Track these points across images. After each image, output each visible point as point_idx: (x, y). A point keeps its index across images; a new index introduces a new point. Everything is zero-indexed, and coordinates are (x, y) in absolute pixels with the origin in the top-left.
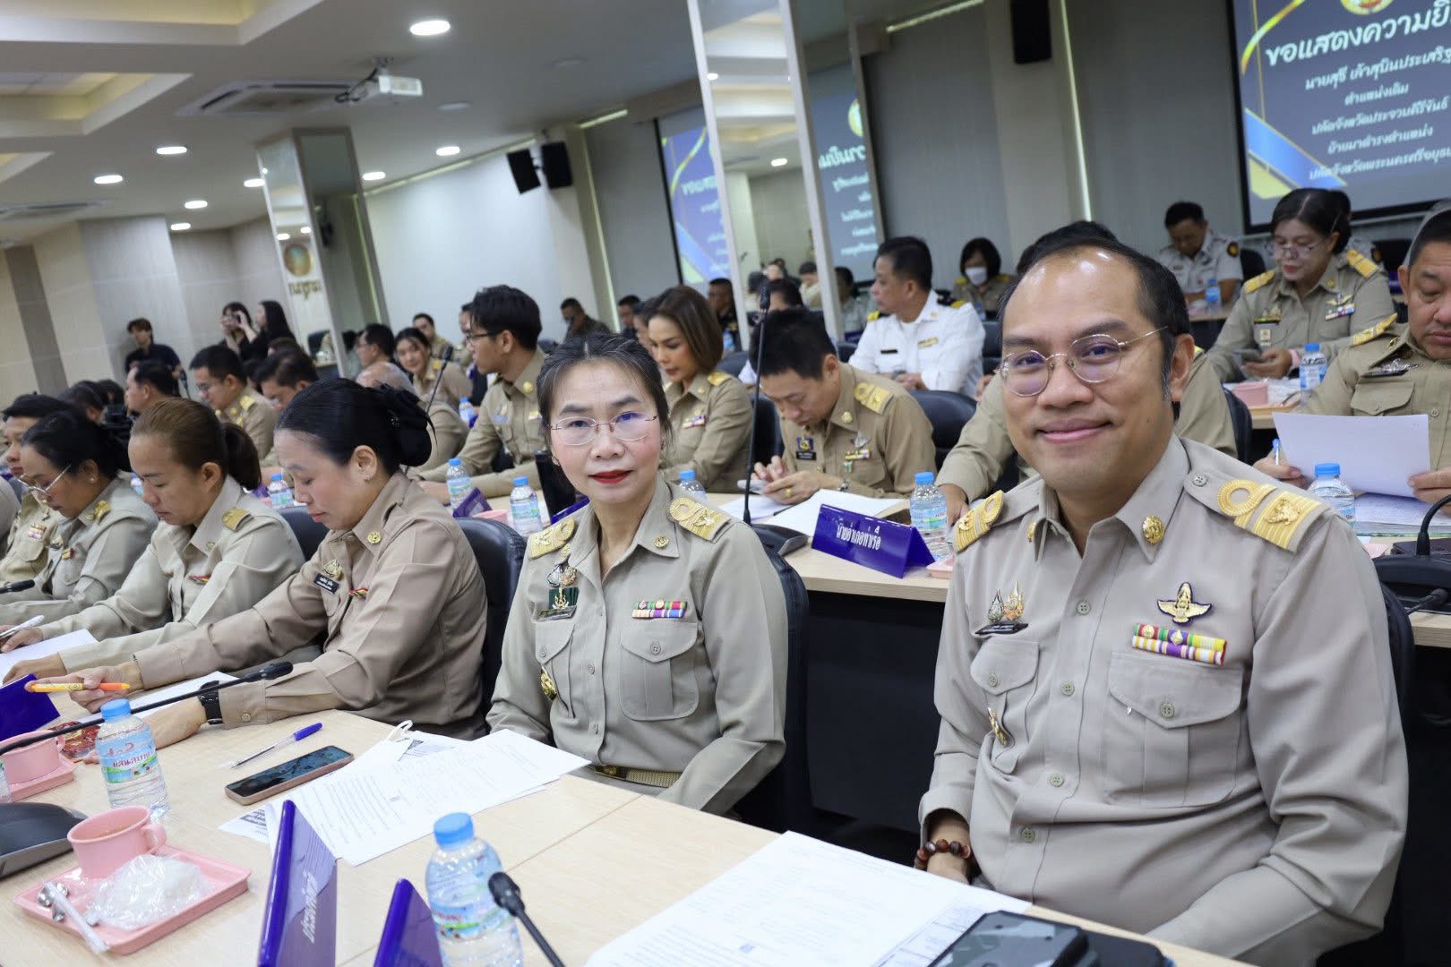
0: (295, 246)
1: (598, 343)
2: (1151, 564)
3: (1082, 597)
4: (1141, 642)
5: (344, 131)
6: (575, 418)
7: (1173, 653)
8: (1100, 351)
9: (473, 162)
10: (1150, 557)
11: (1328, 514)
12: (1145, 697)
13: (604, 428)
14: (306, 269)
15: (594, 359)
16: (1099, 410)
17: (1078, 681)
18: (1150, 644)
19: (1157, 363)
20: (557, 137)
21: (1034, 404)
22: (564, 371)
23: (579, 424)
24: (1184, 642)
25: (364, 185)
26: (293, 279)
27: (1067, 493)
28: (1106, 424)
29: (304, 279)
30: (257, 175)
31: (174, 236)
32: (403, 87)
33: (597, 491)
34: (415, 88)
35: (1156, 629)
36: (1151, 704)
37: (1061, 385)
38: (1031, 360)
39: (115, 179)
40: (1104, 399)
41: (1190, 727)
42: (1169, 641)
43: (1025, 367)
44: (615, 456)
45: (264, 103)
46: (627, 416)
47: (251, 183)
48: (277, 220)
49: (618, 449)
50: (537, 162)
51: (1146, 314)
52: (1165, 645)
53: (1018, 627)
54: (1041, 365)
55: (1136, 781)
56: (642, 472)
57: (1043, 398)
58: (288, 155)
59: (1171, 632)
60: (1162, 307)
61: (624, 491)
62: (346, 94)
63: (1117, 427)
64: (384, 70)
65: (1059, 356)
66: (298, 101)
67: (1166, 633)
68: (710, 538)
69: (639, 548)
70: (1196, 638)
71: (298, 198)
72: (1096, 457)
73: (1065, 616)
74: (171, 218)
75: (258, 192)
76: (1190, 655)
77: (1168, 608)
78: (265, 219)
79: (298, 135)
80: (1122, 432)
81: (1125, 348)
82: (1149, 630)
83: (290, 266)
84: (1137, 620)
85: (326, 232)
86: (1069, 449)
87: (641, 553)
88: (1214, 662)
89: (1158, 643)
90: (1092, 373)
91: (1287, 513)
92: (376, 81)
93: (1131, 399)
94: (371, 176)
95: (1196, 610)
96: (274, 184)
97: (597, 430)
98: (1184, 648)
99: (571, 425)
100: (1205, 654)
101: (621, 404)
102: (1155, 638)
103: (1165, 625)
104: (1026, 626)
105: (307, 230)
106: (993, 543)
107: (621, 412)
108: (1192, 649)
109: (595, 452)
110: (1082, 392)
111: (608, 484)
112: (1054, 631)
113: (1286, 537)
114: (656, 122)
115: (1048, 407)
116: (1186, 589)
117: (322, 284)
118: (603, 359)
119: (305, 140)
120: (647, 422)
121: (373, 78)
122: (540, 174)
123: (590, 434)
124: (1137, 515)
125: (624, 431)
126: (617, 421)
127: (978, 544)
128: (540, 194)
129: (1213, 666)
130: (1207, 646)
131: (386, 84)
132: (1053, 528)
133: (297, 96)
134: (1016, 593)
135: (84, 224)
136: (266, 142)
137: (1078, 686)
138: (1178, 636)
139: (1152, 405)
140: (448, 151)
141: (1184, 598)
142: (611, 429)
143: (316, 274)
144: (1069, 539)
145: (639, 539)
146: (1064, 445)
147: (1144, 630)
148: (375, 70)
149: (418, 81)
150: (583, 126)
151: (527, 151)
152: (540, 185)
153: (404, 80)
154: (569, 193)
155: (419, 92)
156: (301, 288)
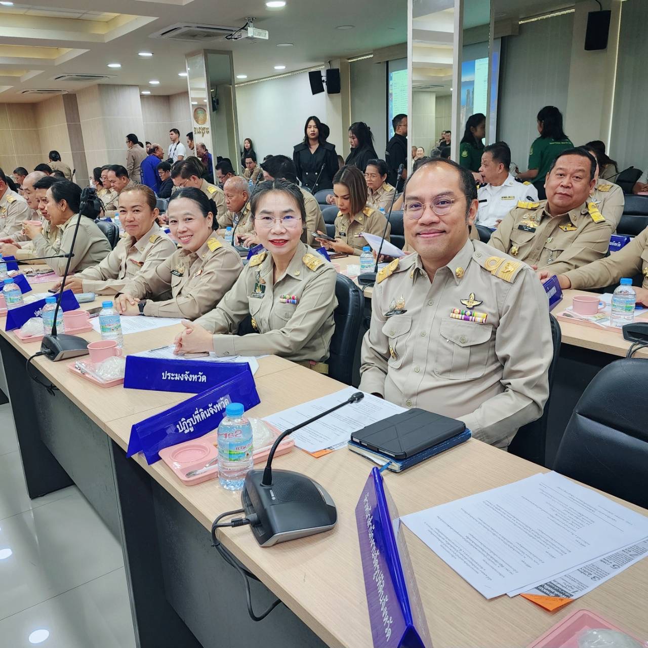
0: (199, 108)
1: (279, 183)
2: (457, 285)
3: (430, 299)
4: (454, 315)
5: (229, 53)
6: (266, 215)
7: (466, 319)
8: (443, 203)
9: (292, 74)
10: (458, 283)
11: (525, 268)
12: (455, 335)
13: (278, 221)
14: (204, 122)
15: (276, 190)
16: (441, 226)
17: (427, 330)
18: (457, 316)
19: (464, 209)
20: (336, 66)
21: (416, 223)
22: (263, 194)
23: (267, 218)
24: (471, 315)
25: (236, 82)
26: (197, 126)
27: (426, 258)
28: (444, 232)
29: (203, 126)
30: (185, 71)
31: (142, 96)
32: (259, 34)
33: (273, 249)
34: (265, 35)
35: (460, 311)
36: (457, 337)
37: (428, 215)
38: (416, 206)
39: (117, 66)
40: (444, 222)
41: (471, 346)
42: (465, 315)
43: (414, 208)
44: (282, 234)
45: (192, 35)
46: (288, 217)
47: (182, 75)
48: (192, 94)
49: (284, 231)
50: (324, 78)
51: (462, 190)
52: (463, 316)
53: (403, 312)
54: (421, 208)
55: (449, 367)
56: (292, 241)
57: (420, 221)
58: (200, 61)
59: (466, 312)
60: (467, 187)
61: (285, 249)
62: (231, 35)
63: (447, 234)
64: (251, 24)
65: (428, 204)
66: (208, 35)
67: (464, 312)
68: (315, 271)
69: (287, 275)
70: (476, 313)
71: (203, 84)
72: (439, 245)
73: (424, 306)
74: (141, 88)
75: (185, 79)
76: (473, 320)
77: (464, 302)
78: (185, 93)
79: (207, 53)
80: (450, 235)
81: (453, 202)
82: (457, 310)
83: (196, 118)
84: (451, 308)
85: (215, 104)
86: (429, 241)
87: (288, 277)
88: (482, 323)
89: (460, 315)
90: (440, 212)
91: (510, 268)
92: (247, 30)
93: (454, 222)
94: (241, 77)
95: (476, 303)
96: (192, 76)
97: (275, 222)
98: (471, 317)
99: (264, 218)
100: (479, 319)
101: (286, 212)
102: (459, 314)
103: (464, 309)
104: (406, 311)
105: (206, 101)
106: (394, 279)
107: (286, 215)
108: (474, 318)
109: (273, 231)
110: (435, 219)
111: (278, 246)
112: (419, 311)
113: (510, 278)
114: (387, 62)
115: (422, 224)
116: (473, 295)
117: (210, 130)
118: (281, 191)
119: (209, 55)
120: (297, 221)
121: (244, 28)
122: (324, 84)
123: (271, 223)
124: (454, 266)
125: (286, 223)
126: (284, 218)
127: (387, 279)
128: (323, 95)
129: (482, 324)
130: (479, 316)
131: (251, 32)
132: (421, 272)
133: (208, 33)
134: (402, 298)
135: (101, 86)
136: (191, 55)
137: (428, 332)
138: (468, 313)
140: (280, 68)
141: (471, 298)
142: (281, 222)
143: (208, 125)
144: (427, 276)
145: (287, 272)
146: (427, 239)
147: (455, 311)
148: (247, 23)
149: (267, 32)
150: (350, 61)
151: (320, 72)
152: (323, 91)
153: (260, 31)
154: (337, 97)
155: (267, 38)
156: (201, 131)
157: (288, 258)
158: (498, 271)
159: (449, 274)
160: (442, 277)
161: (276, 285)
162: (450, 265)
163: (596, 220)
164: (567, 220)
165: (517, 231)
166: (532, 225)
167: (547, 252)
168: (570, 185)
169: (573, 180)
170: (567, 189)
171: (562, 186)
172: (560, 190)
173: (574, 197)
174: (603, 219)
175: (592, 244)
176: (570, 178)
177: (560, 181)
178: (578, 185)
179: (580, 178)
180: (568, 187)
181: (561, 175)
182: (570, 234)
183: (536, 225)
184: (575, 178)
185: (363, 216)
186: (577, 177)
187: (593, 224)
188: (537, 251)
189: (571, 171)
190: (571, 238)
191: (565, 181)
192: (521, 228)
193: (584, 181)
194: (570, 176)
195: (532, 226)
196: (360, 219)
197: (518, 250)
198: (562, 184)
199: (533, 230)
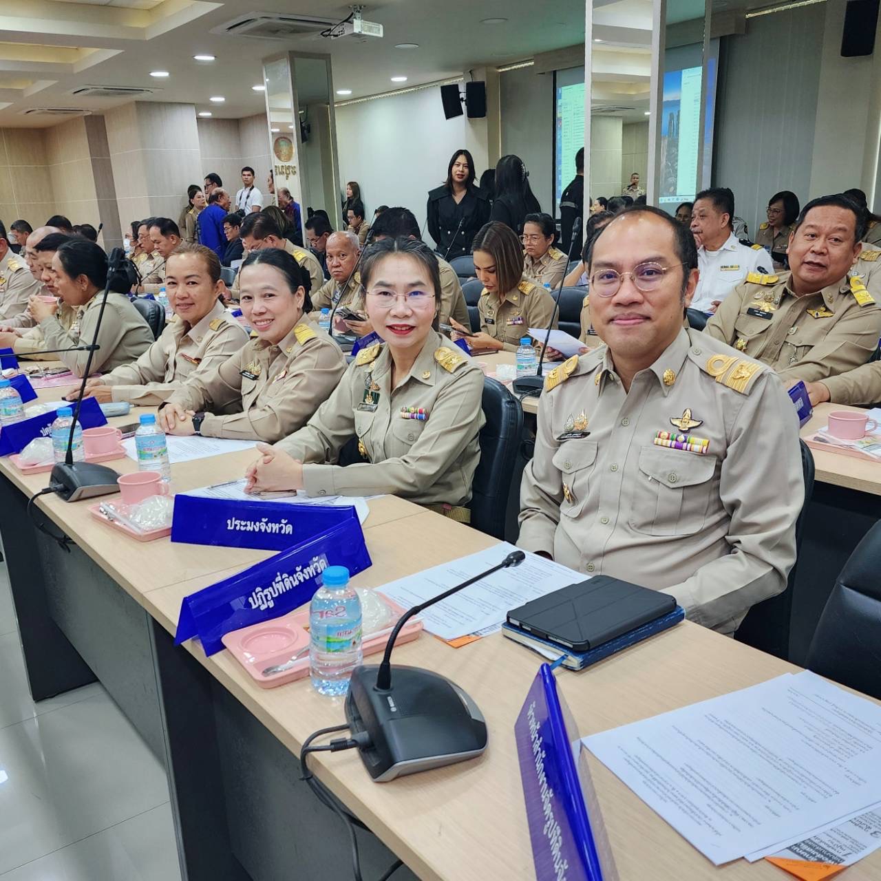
0: (282, 138)
1: (404, 243)
2: (665, 397)
3: (625, 415)
4: (660, 441)
5: (326, 57)
6: (384, 289)
7: (678, 447)
8: (650, 273)
9: (415, 89)
10: (666, 393)
11: (766, 372)
12: (660, 471)
13: (401, 299)
14: (289, 158)
15: (400, 253)
16: (646, 309)
17: (620, 463)
18: (665, 442)
19: (680, 284)
20: (480, 77)
21: (609, 302)
22: (380, 258)
23: (385, 293)
24: (685, 441)
25: (336, 99)
26: (279, 163)
28: (648, 318)
29: (287, 164)
30: (262, 83)
31: (200, 120)
32: (370, 29)
33: (391, 339)
34: (378, 31)
35: (669, 434)
36: (664, 474)
37: (626, 291)
38: (609, 276)
39: (164, 74)
40: (649, 302)
41: (684, 487)
42: (676, 440)
43: (606, 280)
44: (406, 317)
45: (272, 31)
46: (416, 293)
47: (257, 88)
48: (272, 117)
49: (409, 313)
50: (463, 95)
51: (677, 254)
52: (674, 442)
53: (585, 434)
54: (616, 279)
55: (651, 518)
56: (421, 328)
57: (615, 299)
58: (284, 70)
59: (678, 436)
60: (685, 251)
61: (409, 340)
62: (329, 30)
63: (653, 321)
64: (358, 15)
65: (627, 274)
66: (296, 31)
67: (675, 436)
68: (452, 372)
69: (412, 378)
70: (692, 438)
71: (288, 102)
73: (615, 426)
74: (199, 107)
75: (262, 95)
76: (688, 448)
77: (676, 422)
78: (263, 116)
79: (294, 56)
80: (656, 323)
81: (665, 272)
82: (665, 434)
83: (278, 152)
84: (657, 430)
85: (306, 132)
86: (628, 329)
87: (413, 381)
88: (702, 452)
89: (669, 441)
90: (646, 287)
91: (744, 373)
92: (352, 23)
93: (663, 305)
94: (343, 93)
95: (693, 424)
96: (273, 91)
97: (397, 299)
98: (685, 444)
99: (380, 293)
100: (697, 448)
101: (413, 285)
102: (668, 439)
104: (589, 433)
105: (293, 127)
106: (572, 386)
107: (413, 290)
108: (689, 445)
109: (393, 312)
110: (638, 297)
111: (397, 335)
112: (609, 434)
113: (743, 387)
114: (555, 73)
115: (618, 304)
116: (688, 412)
117: (297, 170)
118: (406, 254)
119: (297, 60)
120: (428, 298)
121: (348, 20)
122: (463, 104)
123: (391, 301)
124: (661, 368)
125: (414, 302)
126: (410, 295)
127: (560, 386)
128: (461, 120)
129: (701, 454)
130: (698, 443)
131: (358, 26)
132: (611, 377)
133: (296, 28)
134: (583, 415)
135: (139, 104)
136: (270, 59)
137: (621, 466)
138: (682, 438)
139: (673, 310)
140: (400, 79)
141: (686, 417)
142: (406, 300)
143: (294, 162)
144: (620, 382)
145: (412, 373)
146: (624, 327)
147: (662, 435)
148: (352, 14)
149: (381, 26)
150: (500, 71)
151: (457, 86)
152: (461, 113)
153: (371, 24)
154: (482, 123)
155: (381, 35)
156: (284, 171)
157: (413, 354)
158: (725, 377)
159: (653, 380)
160: (641, 385)
161: (394, 392)
162: (654, 367)
163: (862, 303)
164: (818, 301)
165: (744, 316)
166: (766, 307)
167: (789, 349)
168: (825, 251)
169: (829, 245)
170: (820, 257)
171: (813, 252)
172: (810, 257)
173: (831, 269)
174: (872, 300)
175: (855, 337)
176: (825, 240)
177: (810, 244)
178: (836, 251)
179: (840, 241)
180: (821, 254)
181: (813, 236)
182: (823, 323)
183: (773, 309)
184: (832, 241)
185: (518, 293)
186: (836, 240)
187: (857, 308)
188: (774, 347)
189: (827, 229)
190: (824, 329)
191: (818, 245)
192: (751, 312)
193: (845, 245)
194: (826, 237)
195: (767, 311)
196: (515, 298)
197: (747, 345)
198: (812, 249)
199: (769, 316)
